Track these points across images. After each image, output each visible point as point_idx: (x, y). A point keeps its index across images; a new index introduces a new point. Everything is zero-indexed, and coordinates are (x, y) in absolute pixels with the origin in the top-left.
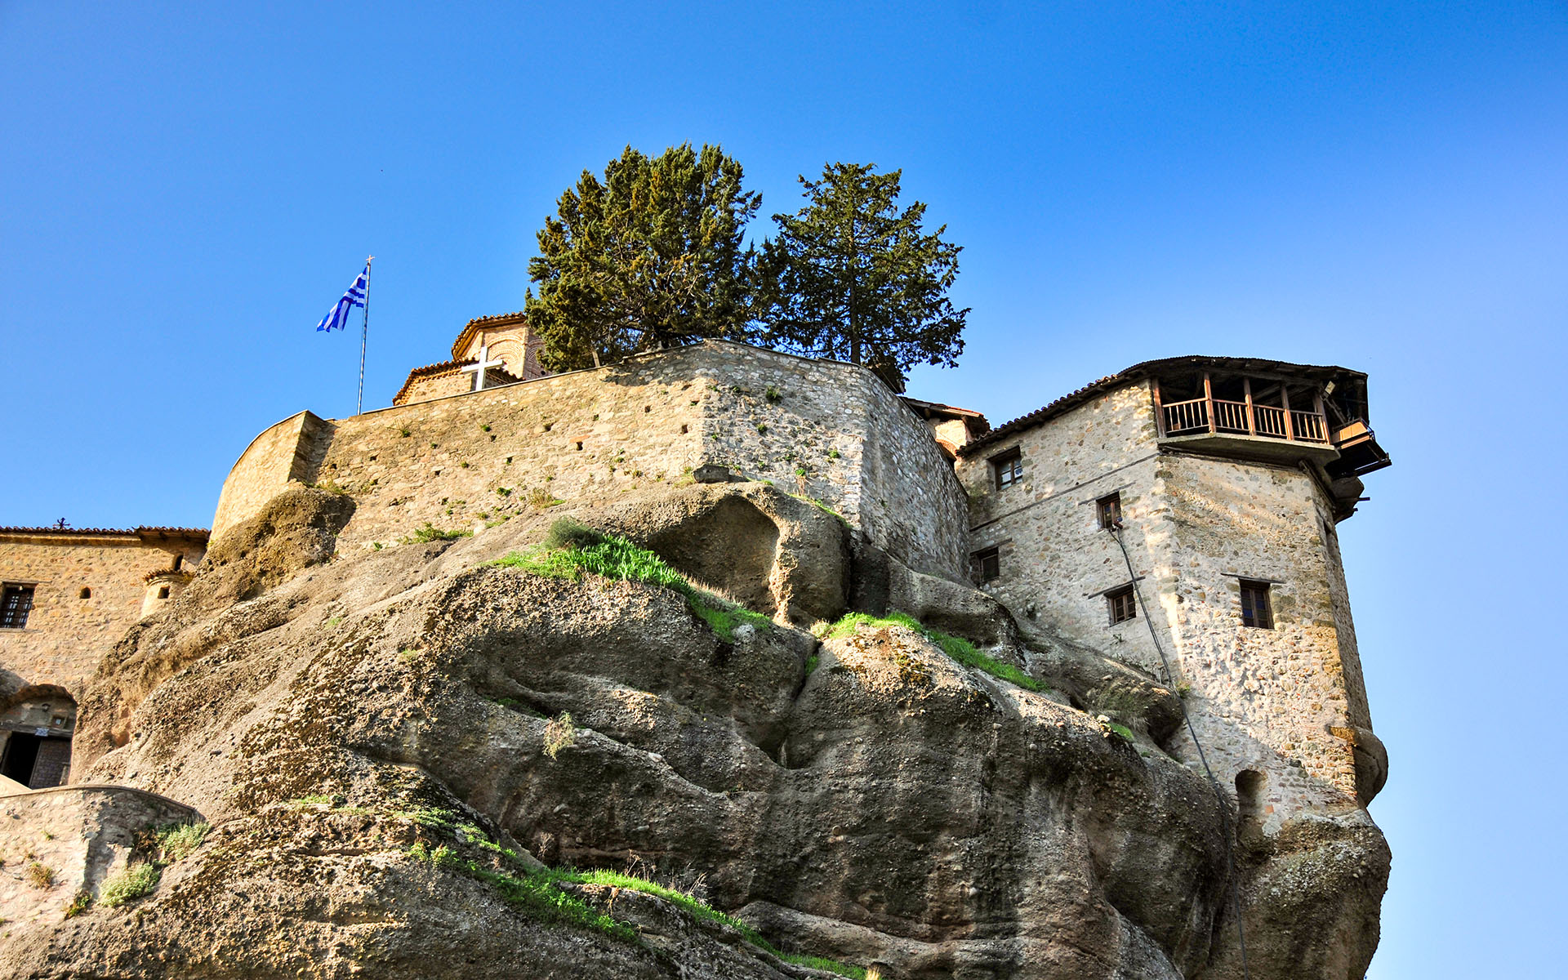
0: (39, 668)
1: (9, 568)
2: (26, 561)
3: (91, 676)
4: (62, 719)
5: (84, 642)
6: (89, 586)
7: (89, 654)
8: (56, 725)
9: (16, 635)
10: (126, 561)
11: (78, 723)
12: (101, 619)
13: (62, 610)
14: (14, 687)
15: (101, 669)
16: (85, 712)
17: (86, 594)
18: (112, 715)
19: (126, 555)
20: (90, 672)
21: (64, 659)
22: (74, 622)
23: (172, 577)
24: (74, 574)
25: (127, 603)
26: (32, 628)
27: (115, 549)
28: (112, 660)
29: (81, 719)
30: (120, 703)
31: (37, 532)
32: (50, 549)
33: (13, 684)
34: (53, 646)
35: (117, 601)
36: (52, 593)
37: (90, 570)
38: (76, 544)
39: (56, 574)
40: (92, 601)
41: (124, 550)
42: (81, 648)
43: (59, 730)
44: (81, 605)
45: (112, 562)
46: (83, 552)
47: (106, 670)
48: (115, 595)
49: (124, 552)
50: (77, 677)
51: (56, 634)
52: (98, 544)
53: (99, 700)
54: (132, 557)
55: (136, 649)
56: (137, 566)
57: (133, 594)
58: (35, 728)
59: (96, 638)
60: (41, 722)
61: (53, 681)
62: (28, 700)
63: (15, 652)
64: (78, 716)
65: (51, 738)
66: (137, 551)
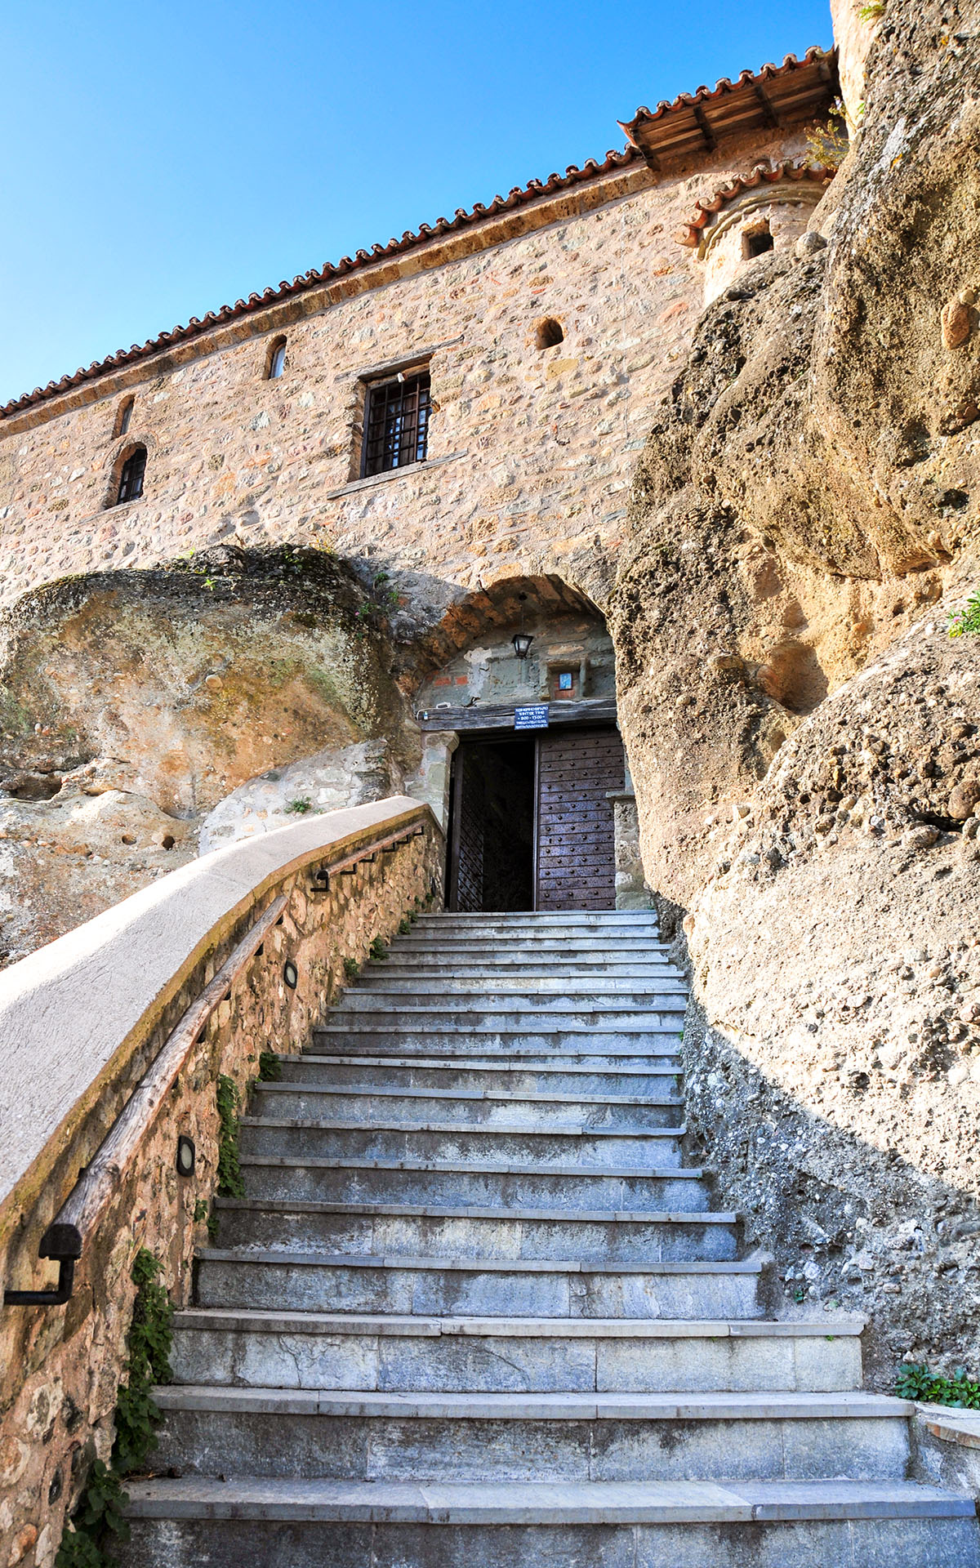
0: (478, 544)
1: (367, 345)
2: (399, 317)
3: (622, 524)
4: (574, 670)
5: (574, 445)
6: (553, 314)
7: (599, 470)
8: (560, 692)
9: (408, 481)
10: (627, 229)
11: (620, 654)
12: (606, 377)
13: (503, 391)
14: (428, 610)
15: (645, 483)
16: (635, 612)
17: (551, 334)
18: (724, 597)
19: (621, 217)
20: (613, 516)
21: (535, 502)
22: (537, 407)
23: (766, 191)
24: (510, 302)
25: (661, 318)
26: (443, 451)
27: (592, 218)
28: (670, 437)
29: (626, 639)
30: (741, 551)
31: (409, 244)
32: (443, 276)
33: (427, 601)
34: (500, 476)
35: (632, 323)
36: (469, 362)
37: (546, 280)
38: (498, 239)
39: (468, 319)
40: (570, 346)
41: (614, 211)
42: (572, 463)
43: (574, 703)
44: (546, 362)
45: (593, 244)
46: (519, 251)
47: (659, 476)
48: (623, 312)
49: (614, 214)
50: (582, 540)
51: (501, 447)
52: (550, 218)
53: (668, 560)
54: (639, 215)
55: (741, 362)
56: (658, 229)
57: (668, 294)
58: (511, 710)
59: (605, 427)
60: (524, 692)
61: (523, 567)
62: (476, 639)
63: (415, 521)
64: (614, 634)
65: (558, 731)
66: (648, 200)
